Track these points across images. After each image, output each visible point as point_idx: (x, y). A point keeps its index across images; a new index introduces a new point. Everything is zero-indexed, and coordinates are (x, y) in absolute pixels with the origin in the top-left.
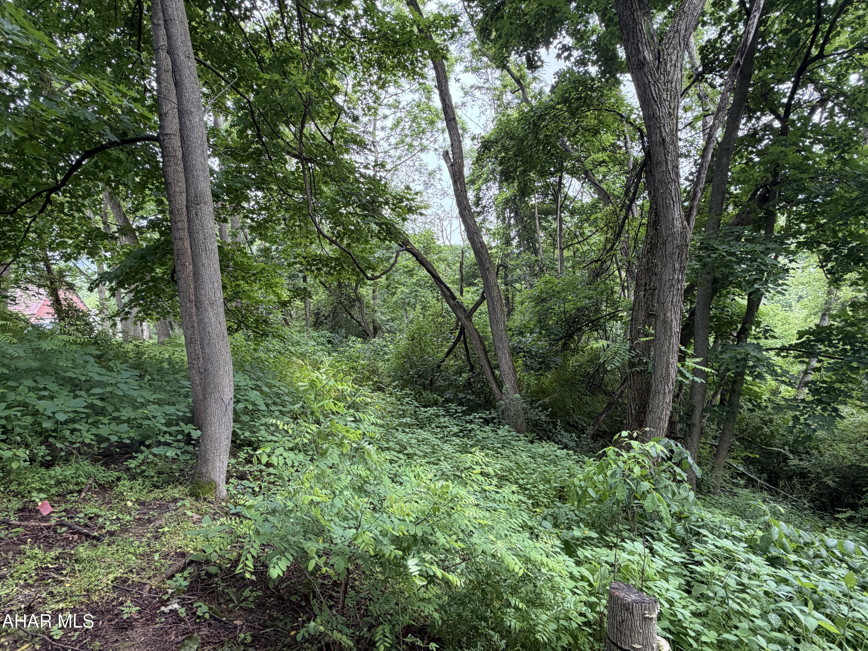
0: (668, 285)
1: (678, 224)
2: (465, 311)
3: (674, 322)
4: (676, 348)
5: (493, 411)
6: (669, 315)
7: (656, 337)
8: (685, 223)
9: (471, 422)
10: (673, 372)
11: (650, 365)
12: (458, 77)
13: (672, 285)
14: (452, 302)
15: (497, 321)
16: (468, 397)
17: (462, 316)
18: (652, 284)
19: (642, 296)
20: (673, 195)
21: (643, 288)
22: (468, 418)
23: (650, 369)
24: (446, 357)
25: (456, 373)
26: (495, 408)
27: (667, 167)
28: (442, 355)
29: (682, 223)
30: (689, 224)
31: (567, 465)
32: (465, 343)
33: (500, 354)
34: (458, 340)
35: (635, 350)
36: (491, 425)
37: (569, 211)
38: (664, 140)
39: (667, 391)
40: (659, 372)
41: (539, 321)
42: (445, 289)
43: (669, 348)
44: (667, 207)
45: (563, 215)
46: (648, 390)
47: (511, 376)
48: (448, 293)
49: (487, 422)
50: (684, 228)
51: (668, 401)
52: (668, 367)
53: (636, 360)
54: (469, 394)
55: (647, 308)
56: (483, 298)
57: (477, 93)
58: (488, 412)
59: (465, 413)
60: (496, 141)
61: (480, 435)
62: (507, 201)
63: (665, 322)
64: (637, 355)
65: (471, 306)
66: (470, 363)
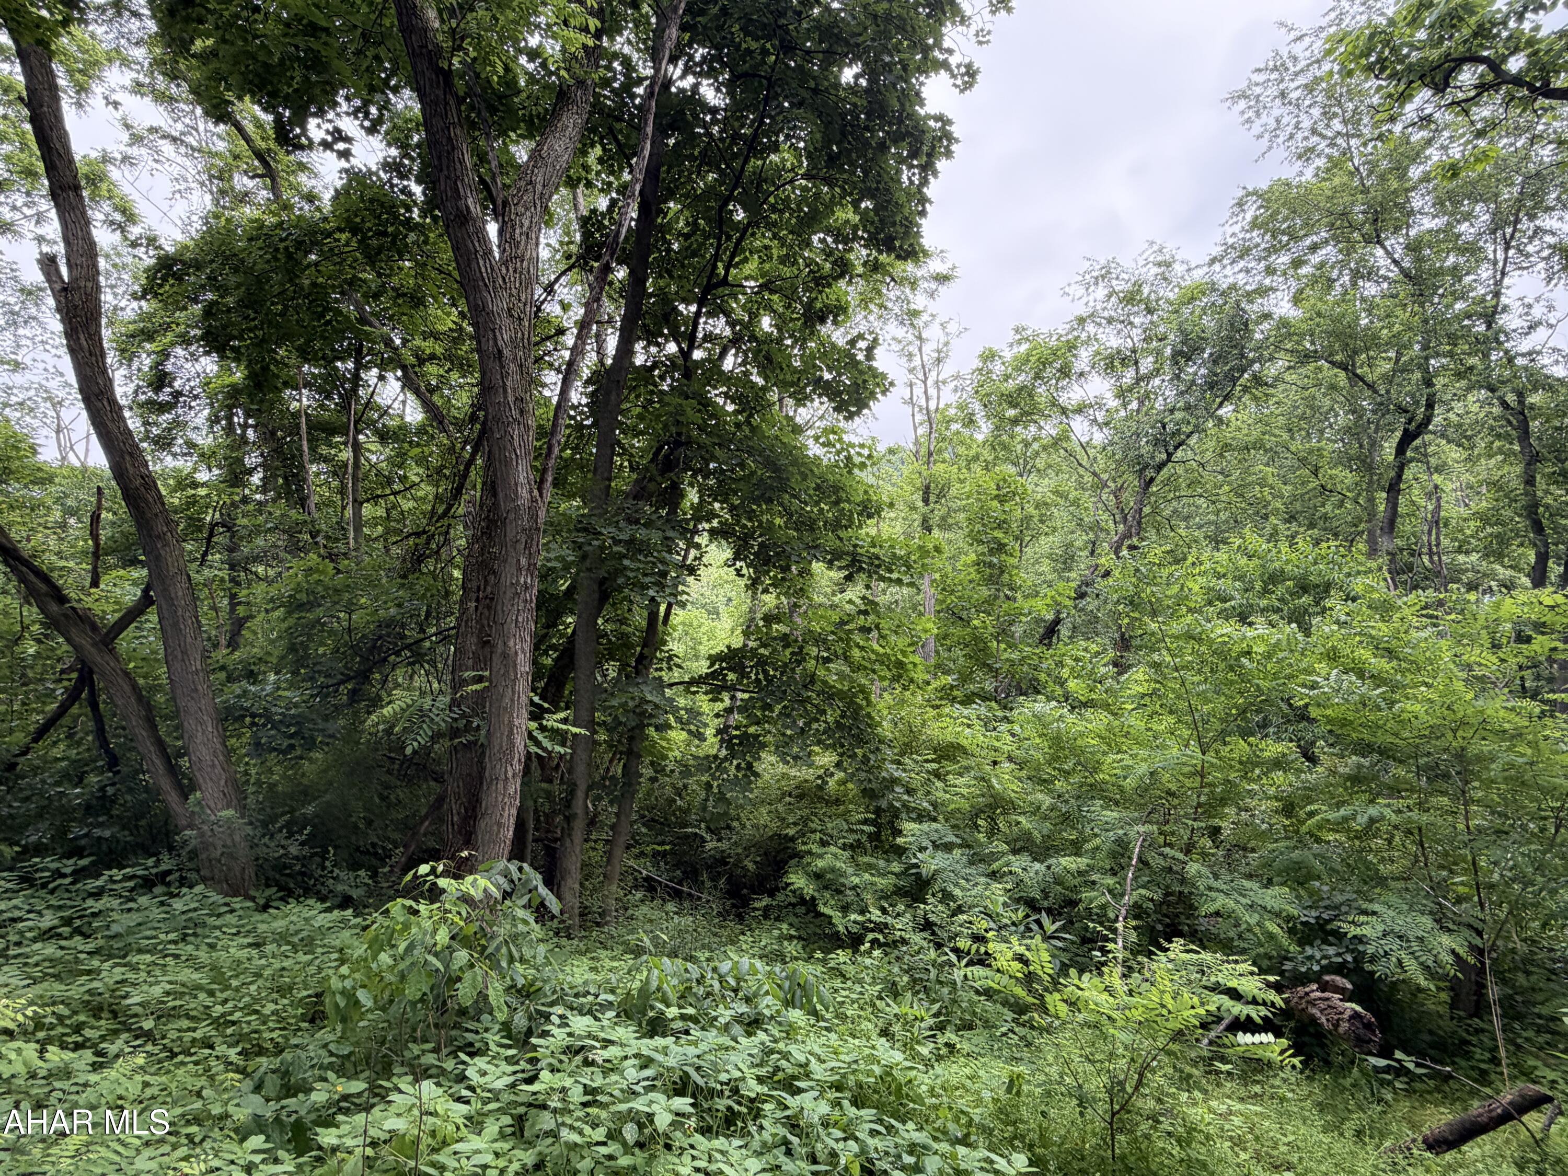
0: (509, 594)
1: (524, 492)
2: (94, 627)
3: (521, 656)
4: (524, 700)
5: (165, 857)
6: (511, 643)
7: (491, 682)
8: (536, 493)
9: (97, 894)
10: (520, 742)
11: (483, 732)
12: (114, 97)
13: (517, 594)
14: (54, 608)
15: (184, 653)
16: (97, 832)
17: (85, 643)
18: (489, 589)
19: (472, 609)
20: (516, 444)
21: (474, 596)
22: (92, 884)
23: (482, 740)
24: (36, 740)
25: (65, 777)
26: (171, 849)
27: (505, 397)
28: (20, 738)
29: (531, 492)
30: (541, 495)
31: (337, 943)
32: (94, 705)
33: (190, 724)
34: (73, 696)
35: (459, 706)
36: (158, 890)
37: (377, 432)
38: (500, 352)
39: (510, 774)
40: (496, 743)
41: (292, 649)
42: (32, 577)
43: (512, 700)
44: (507, 463)
45: (361, 437)
46: (481, 778)
47: (218, 770)
48: (43, 587)
49: (147, 884)
50: (533, 500)
51: (512, 791)
52: (511, 733)
53: (462, 724)
54: (101, 825)
55: (480, 631)
56: (146, 601)
57: (167, 148)
58: (151, 862)
59: (79, 874)
60: (198, 266)
61: (122, 922)
62: (234, 392)
63: (505, 656)
64: (463, 715)
65: (112, 618)
66: (108, 751)
